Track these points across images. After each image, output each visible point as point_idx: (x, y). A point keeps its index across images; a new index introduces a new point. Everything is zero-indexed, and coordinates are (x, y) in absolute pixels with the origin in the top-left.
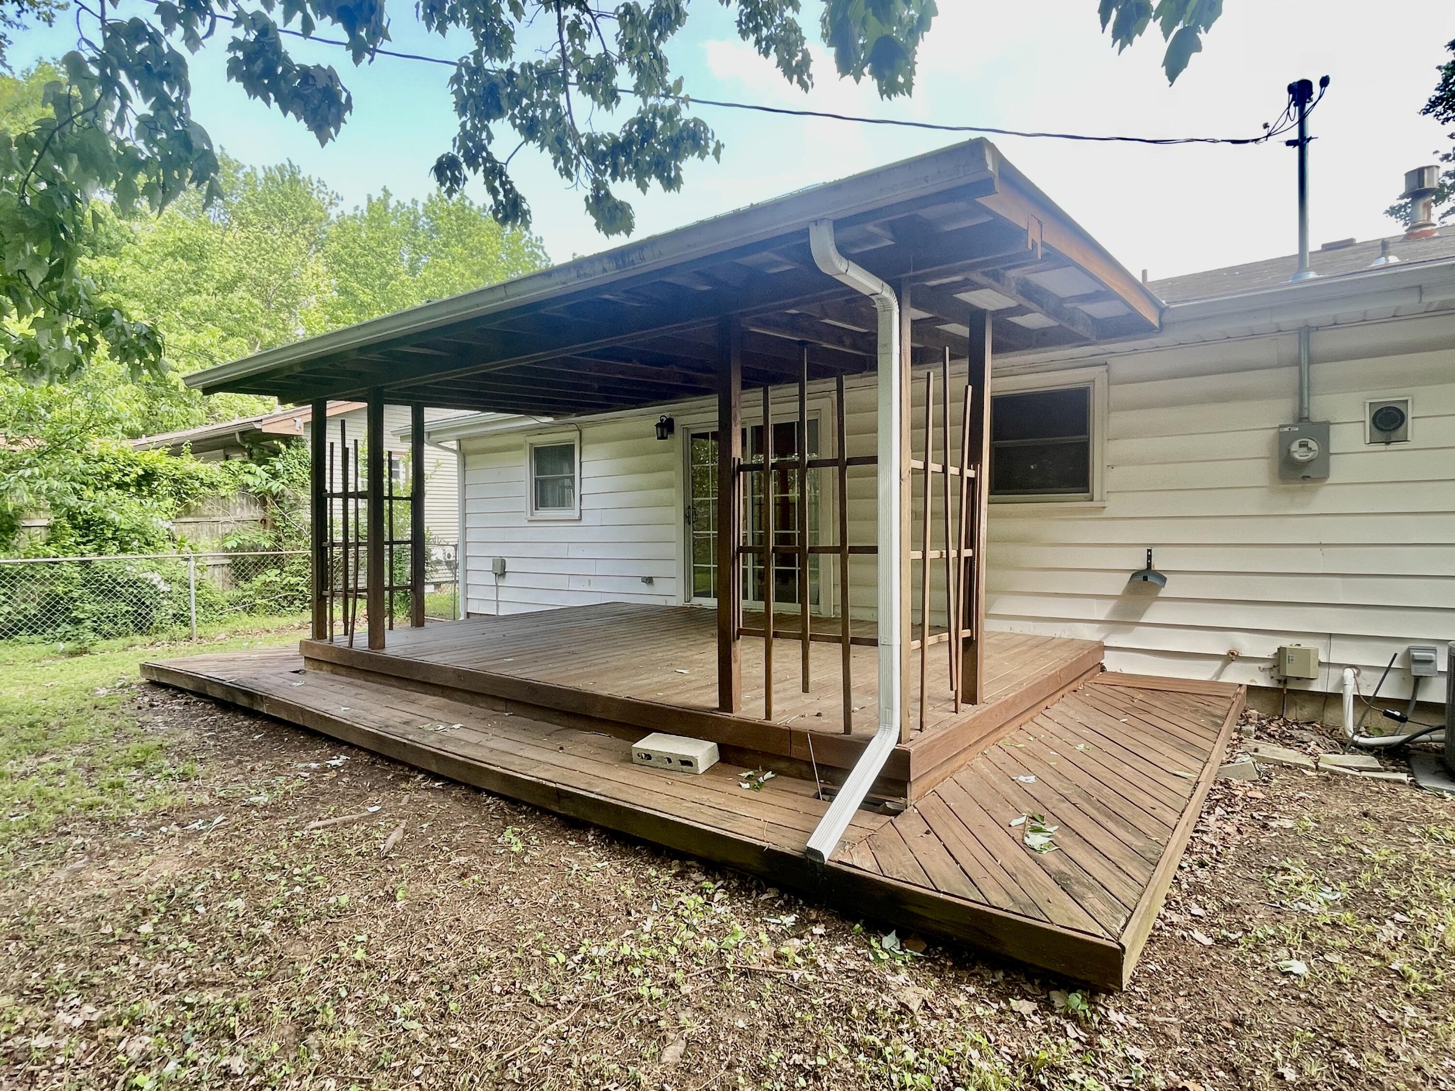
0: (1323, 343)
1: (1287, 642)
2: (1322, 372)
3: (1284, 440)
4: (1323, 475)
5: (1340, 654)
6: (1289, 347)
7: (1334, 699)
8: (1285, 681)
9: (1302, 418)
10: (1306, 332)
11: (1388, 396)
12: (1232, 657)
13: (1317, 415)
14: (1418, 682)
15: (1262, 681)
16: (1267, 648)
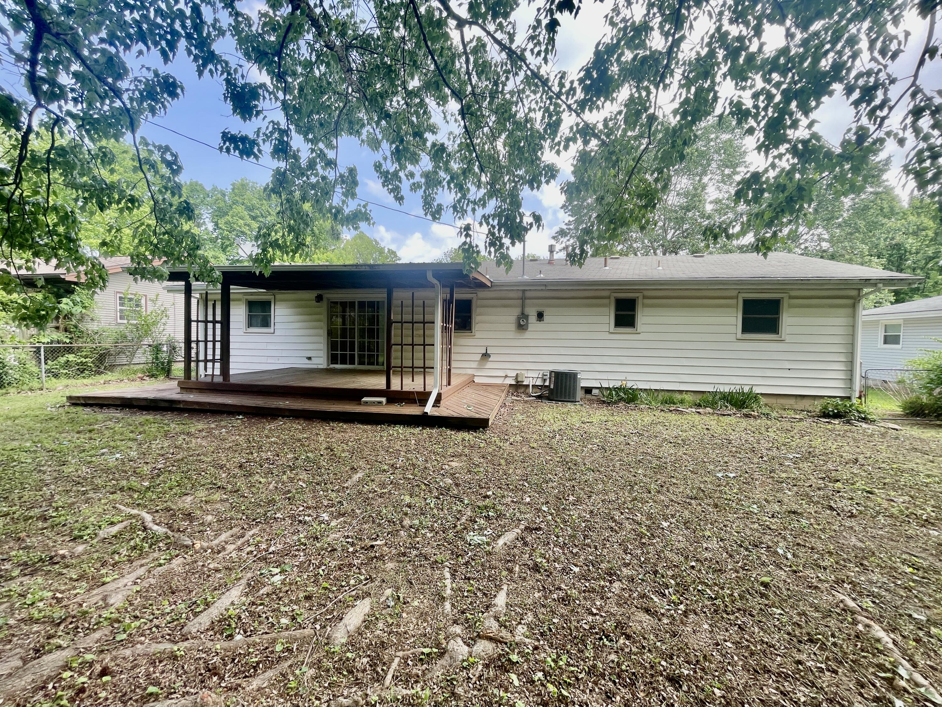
0: (528, 294)
1: (519, 372)
2: (527, 301)
3: (519, 319)
4: (527, 329)
5: (531, 374)
6: (520, 294)
7: (527, 386)
8: (518, 382)
9: (523, 314)
10: (524, 291)
11: (540, 309)
12: (506, 376)
13: (526, 313)
14: (545, 380)
15: (513, 383)
16: (514, 374)
